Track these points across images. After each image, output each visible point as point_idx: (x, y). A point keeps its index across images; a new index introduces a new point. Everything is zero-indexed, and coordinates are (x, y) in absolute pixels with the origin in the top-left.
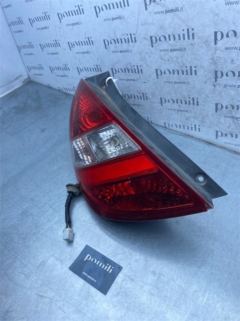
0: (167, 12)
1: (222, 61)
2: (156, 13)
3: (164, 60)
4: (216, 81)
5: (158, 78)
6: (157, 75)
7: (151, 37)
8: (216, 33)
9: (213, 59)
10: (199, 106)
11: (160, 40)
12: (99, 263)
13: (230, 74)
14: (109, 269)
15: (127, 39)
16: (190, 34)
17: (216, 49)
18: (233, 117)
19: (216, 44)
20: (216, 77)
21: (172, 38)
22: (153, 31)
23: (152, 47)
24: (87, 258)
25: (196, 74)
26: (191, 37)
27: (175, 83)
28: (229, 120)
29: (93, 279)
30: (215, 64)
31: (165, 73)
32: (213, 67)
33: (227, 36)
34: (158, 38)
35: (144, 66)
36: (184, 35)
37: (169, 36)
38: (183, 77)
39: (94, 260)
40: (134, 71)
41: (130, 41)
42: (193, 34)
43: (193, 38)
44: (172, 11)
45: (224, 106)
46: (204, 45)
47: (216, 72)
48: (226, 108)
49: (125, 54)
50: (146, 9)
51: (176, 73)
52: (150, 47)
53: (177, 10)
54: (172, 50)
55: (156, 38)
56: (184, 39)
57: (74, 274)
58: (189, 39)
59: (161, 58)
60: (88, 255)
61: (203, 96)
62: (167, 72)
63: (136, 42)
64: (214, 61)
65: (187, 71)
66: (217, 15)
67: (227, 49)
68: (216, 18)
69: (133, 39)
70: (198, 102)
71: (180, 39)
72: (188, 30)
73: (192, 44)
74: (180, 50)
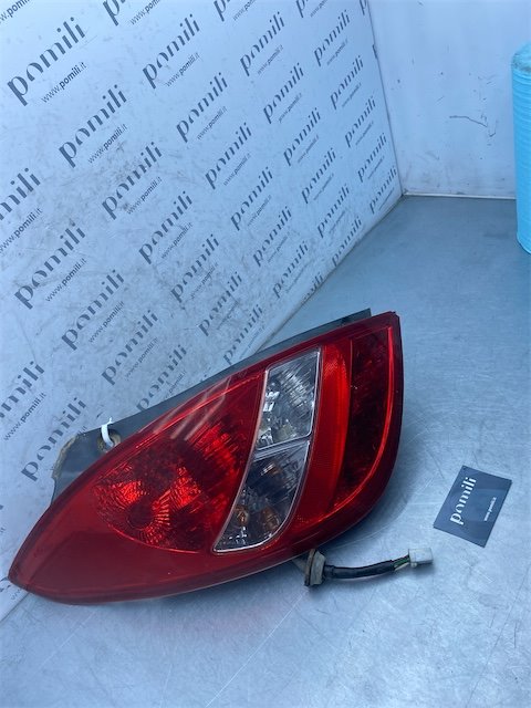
0: (64, 282)
1: (170, 274)
2: (49, 299)
3: (105, 347)
4: (180, 301)
5: (113, 383)
6: (109, 379)
7: (64, 338)
8: (141, 251)
9: (160, 281)
10: (188, 351)
11: (80, 327)
12: (463, 499)
13: (187, 278)
14: (470, 483)
15: (23, 386)
16: (115, 280)
17: (155, 268)
18: (224, 320)
19: (149, 262)
20: (177, 296)
21: (95, 307)
22: (61, 326)
23: (75, 348)
24: (457, 521)
25: (155, 319)
26: (118, 282)
27: (140, 360)
28: (224, 327)
29: (493, 503)
30: (166, 284)
31: (118, 364)
32: (167, 291)
33: (155, 243)
34: (76, 328)
35: (82, 391)
36: (108, 288)
37: (90, 309)
38: (144, 341)
39: (459, 508)
40: (68, 421)
41: (32, 381)
42: (118, 276)
43: (122, 280)
44: (71, 274)
45: (208, 318)
46: (139, 276)
47: (173, 292)
48: (212, 318)
49: (34, 413)
50: (30, 307)
51: (133, 346)
52: (73, 353)
53: (78, 267)
54: (106, 324)
55: (72, 331)
56: (111, 292)
57: (492, 534)
58: (116, 286)
59: (100, 350)
60: (452, 519)
61: (182, 334)
62: (121, 359)
63: (42, 371)
64: (163, 283)
65: (143, 327)
66: (129, 231)
67: (164, 256)
68: (130, 235)
69: (35, 372)
70: (183, 350)
71: (106, 298)
72: (109, 277)
73: (126, 289)
74: (117, 309)
